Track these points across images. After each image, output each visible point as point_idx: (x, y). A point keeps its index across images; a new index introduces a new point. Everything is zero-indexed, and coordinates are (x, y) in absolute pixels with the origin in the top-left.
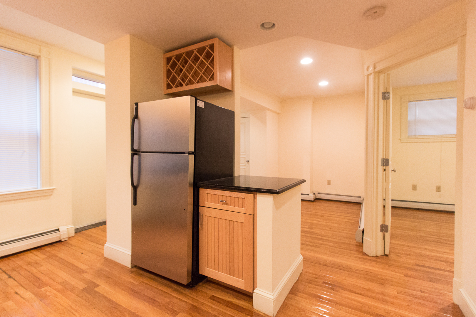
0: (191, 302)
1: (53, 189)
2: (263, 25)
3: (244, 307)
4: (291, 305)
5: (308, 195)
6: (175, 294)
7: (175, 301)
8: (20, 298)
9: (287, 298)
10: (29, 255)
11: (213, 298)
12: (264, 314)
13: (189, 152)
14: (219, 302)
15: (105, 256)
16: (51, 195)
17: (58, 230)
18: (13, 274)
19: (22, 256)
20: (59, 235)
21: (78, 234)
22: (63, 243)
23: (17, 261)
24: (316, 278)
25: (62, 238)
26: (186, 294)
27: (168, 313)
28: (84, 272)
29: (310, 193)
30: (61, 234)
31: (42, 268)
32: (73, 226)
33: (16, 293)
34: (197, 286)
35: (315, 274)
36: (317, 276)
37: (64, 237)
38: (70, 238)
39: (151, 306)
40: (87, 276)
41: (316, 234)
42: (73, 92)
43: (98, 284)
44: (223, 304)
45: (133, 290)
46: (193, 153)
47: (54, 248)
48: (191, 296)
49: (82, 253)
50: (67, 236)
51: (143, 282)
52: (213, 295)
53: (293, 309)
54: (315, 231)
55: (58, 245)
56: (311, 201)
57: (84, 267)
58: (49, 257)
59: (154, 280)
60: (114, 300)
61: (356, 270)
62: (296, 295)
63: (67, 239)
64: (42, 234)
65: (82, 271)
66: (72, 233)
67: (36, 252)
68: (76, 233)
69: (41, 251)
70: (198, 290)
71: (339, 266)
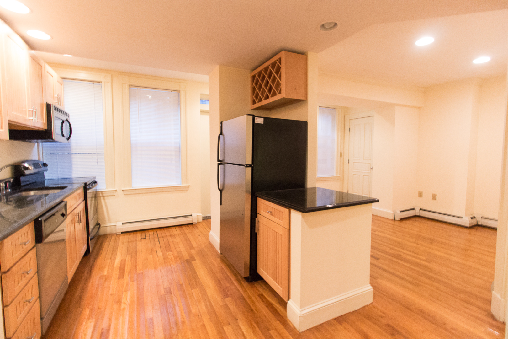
0: (242, 293)
1: (189, 186)
2: (323, 26)
3: (280, 313)
4: (327, 330)
5: (461, 218)
6: (235, 283)
7: (232, 287)
8: (156, 255)
9: (329, 323)
10: (174, 229)
11: (261, 296)
12: (293, 326)
13: (246, 165)
14: (263, 301)
15: (210, 240)
16: (187, 190)
17: (191, 215)
18: (160, 239)
19: (170, 230)
20: (192, 219)
21: (205, 221)
22: (194, 225)
23: (166, 232)
24: (382, 317)
25: (193, 222)
26: (243, 285)
27: (222, 294)
28: (193, 248)
29: (466, 215)
30: (193, 218)
31: (175, 240)
32: (201, 214)
33: (156, 251)
34: (255, 282)
35: (383, 313)
36: (384, 315)
37: (195, 221)
38: (199, 223)
39: (215, 285)
40: (193, 252)
41: (430, 270)
42: (201, 112)
43: (196, 259)
44: (265, 304)
45: (212, 270)
46: (250, 166)
47: (187, 228)
48: (246, 288)
49: (199, 235)
50: (196, 221)
51: (221, 266)
52: (262, 294)
53: (325, 334)
54: (433, 266)
55: (191, 227)
56: (466, 227)
57: (195, 245)
58: (182, 234)
59: (229, 267)
60: (197, 273)
61: (452, 329)
62: (340, 324)
63: (197, 223)
64: (182, 216)
65: (192, 248)
66: (201, 220)
67: (177, 229)
68: (203, 219)
69: (180, 228)
70: (254, 286)
71: (429, 315)
